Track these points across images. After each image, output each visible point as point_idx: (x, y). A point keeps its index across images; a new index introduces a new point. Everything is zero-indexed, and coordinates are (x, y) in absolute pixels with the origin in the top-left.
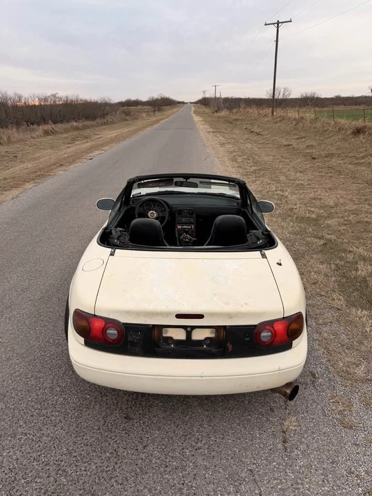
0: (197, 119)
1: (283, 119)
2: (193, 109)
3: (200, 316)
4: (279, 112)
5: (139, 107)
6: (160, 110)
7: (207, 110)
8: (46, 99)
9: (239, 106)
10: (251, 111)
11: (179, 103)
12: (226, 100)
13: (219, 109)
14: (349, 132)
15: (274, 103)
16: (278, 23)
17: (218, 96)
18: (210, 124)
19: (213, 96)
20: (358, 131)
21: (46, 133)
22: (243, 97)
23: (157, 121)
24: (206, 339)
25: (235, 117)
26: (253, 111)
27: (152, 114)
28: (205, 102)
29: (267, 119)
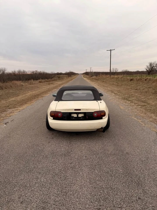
0: (85, 79)
1: (113, 78)
2: (82, 76)
3: (80, 110)
4: (112, 76)
5: (62, 75)
6: (70, 76)
7: (88, 76)
8: (33, 72)
9: (100, 75)
10: (103, 76)
11: (77, 74)
12: (95, 73)
13: (92, 76)
14: (129, 80)
15: (111, 74)
16: (111, 50)
17: (92, 71)
18: (90, 80)
19: (90, 71)
20: (131, 80)
21: (40, 82)
22: (101, 72)
23: (72, 80)
24: (82, 116)
25: (98, 78)
26: (104, 76)
27: (68, 77)
28: (87, 74)
29: (108, 78)
